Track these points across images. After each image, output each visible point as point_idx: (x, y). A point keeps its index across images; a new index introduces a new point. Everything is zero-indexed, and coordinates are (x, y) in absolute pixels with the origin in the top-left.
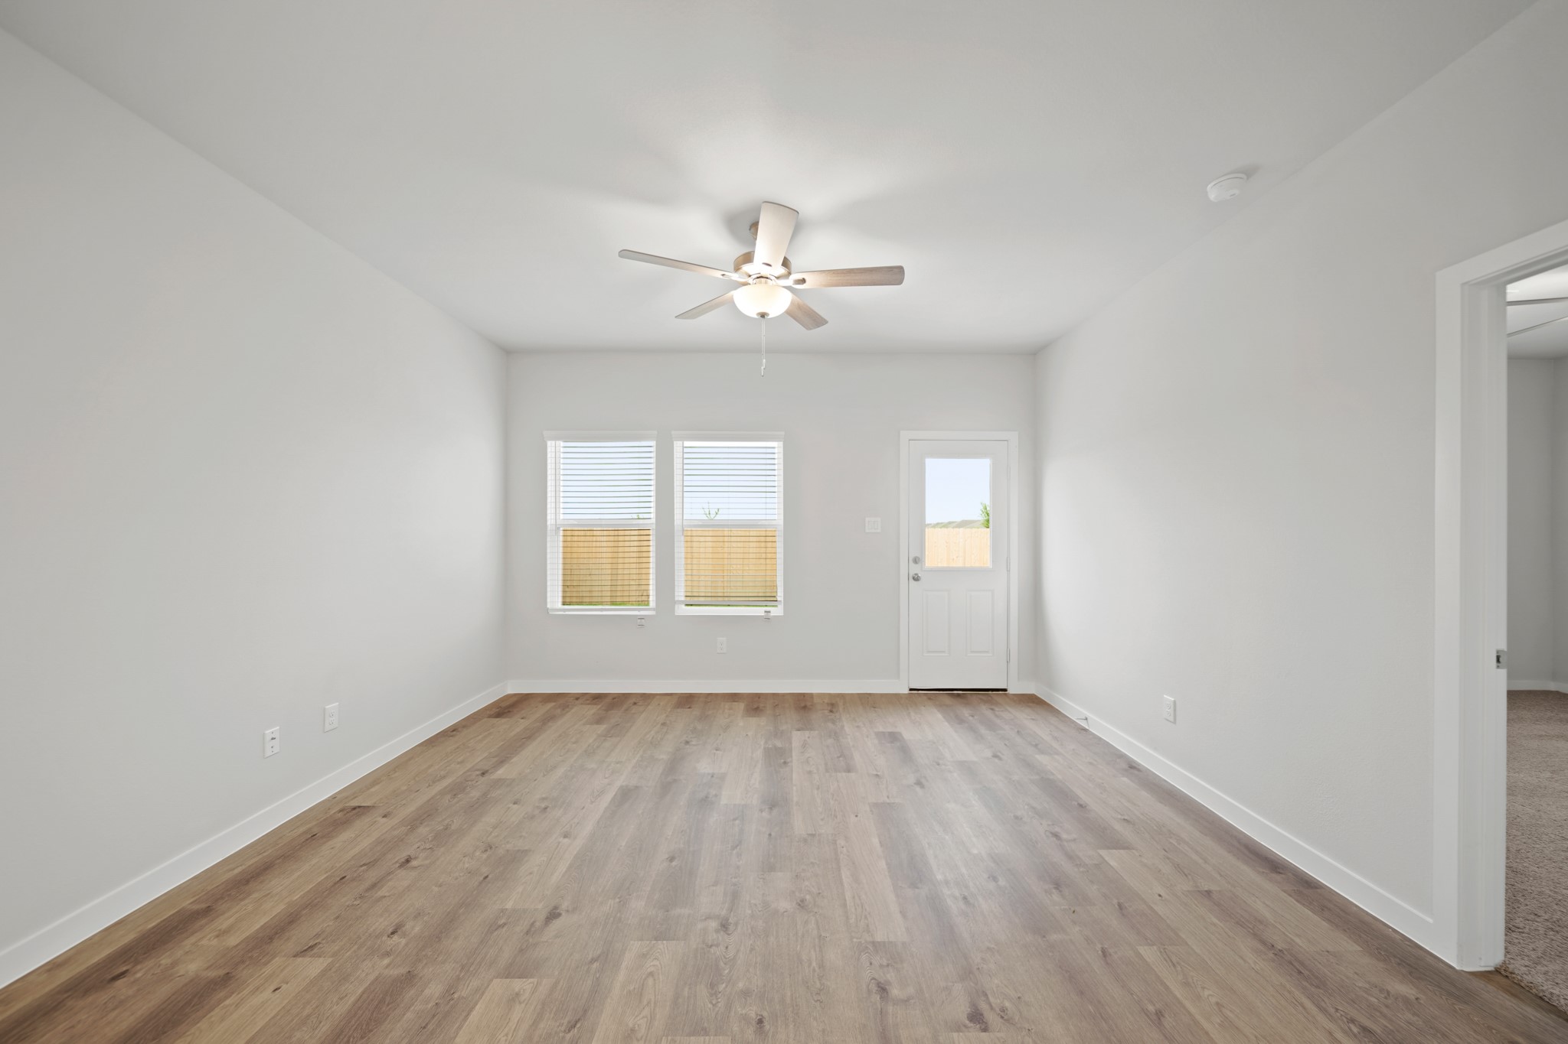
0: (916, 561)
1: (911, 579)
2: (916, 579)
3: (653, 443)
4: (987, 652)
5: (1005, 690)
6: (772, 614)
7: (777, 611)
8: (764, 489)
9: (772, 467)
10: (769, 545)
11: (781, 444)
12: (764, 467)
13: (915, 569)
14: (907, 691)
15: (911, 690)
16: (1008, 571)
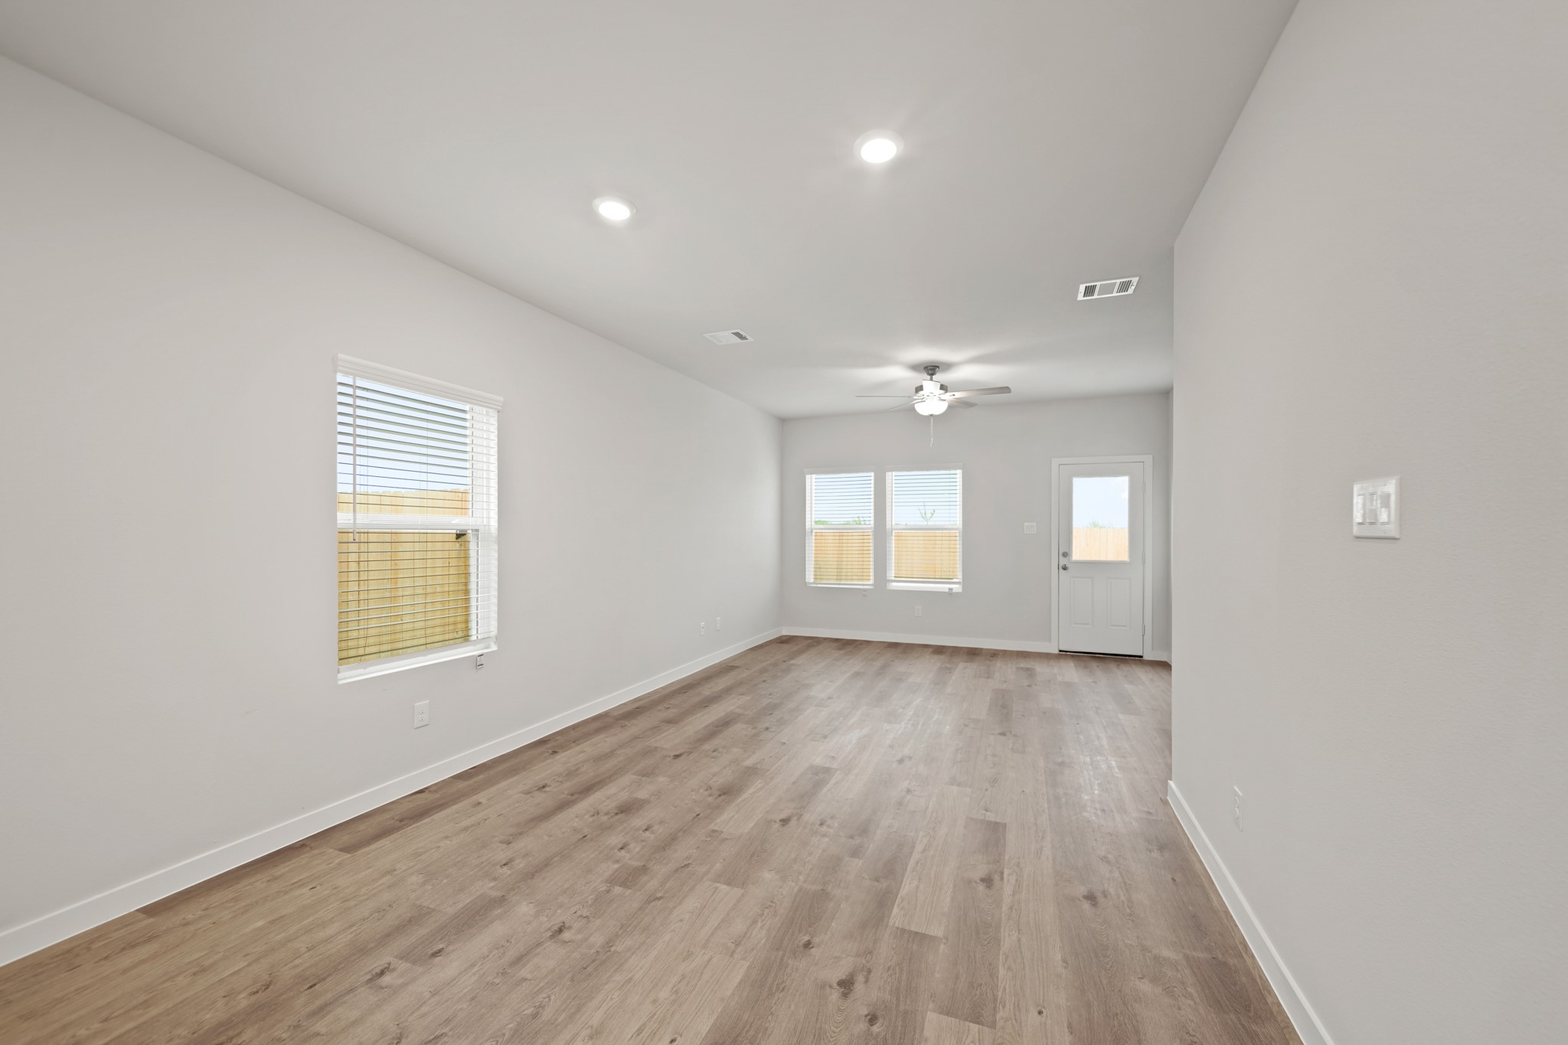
0: (1065, 555)
1: (1060, 568)
2: (1065, 568)
3: (872, 474)
4: (1124, 626)
5: (1141, 657)
6: (954, 591)
7: (957, 588)
8: (948, 503)
9: (955, 484)
10: (952, 542)
11: (961, 471)
12: (948, 488)
13: (1064, 561)
14: (1057, 652)
15: (1060, 651)
16: (1144, 564)
